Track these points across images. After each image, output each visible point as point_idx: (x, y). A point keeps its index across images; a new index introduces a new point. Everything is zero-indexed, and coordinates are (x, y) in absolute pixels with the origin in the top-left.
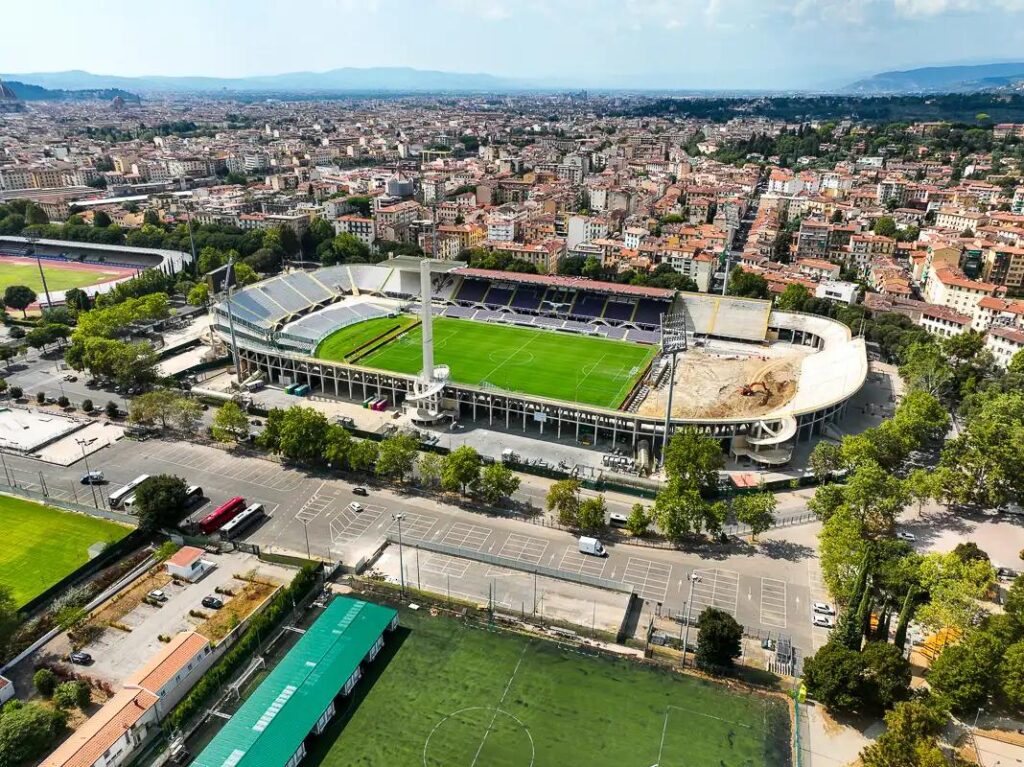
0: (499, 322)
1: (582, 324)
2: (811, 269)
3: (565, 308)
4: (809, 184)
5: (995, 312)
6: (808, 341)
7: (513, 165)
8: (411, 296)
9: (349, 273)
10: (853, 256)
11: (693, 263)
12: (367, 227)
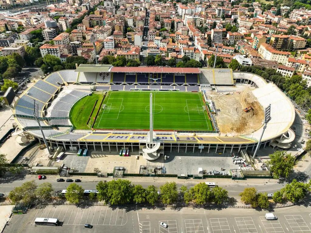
0: (135, 90)
1: (168, 86)
2: (226, 49)
3: (159, 81)
4: (193, 10)
5: (293, 63)
6: (246, 82)
7: (87, 7)
8: (92, 83)
9: (60, 75)
10: (229, 41)
11: (194, 54)
12: (56, 50)
